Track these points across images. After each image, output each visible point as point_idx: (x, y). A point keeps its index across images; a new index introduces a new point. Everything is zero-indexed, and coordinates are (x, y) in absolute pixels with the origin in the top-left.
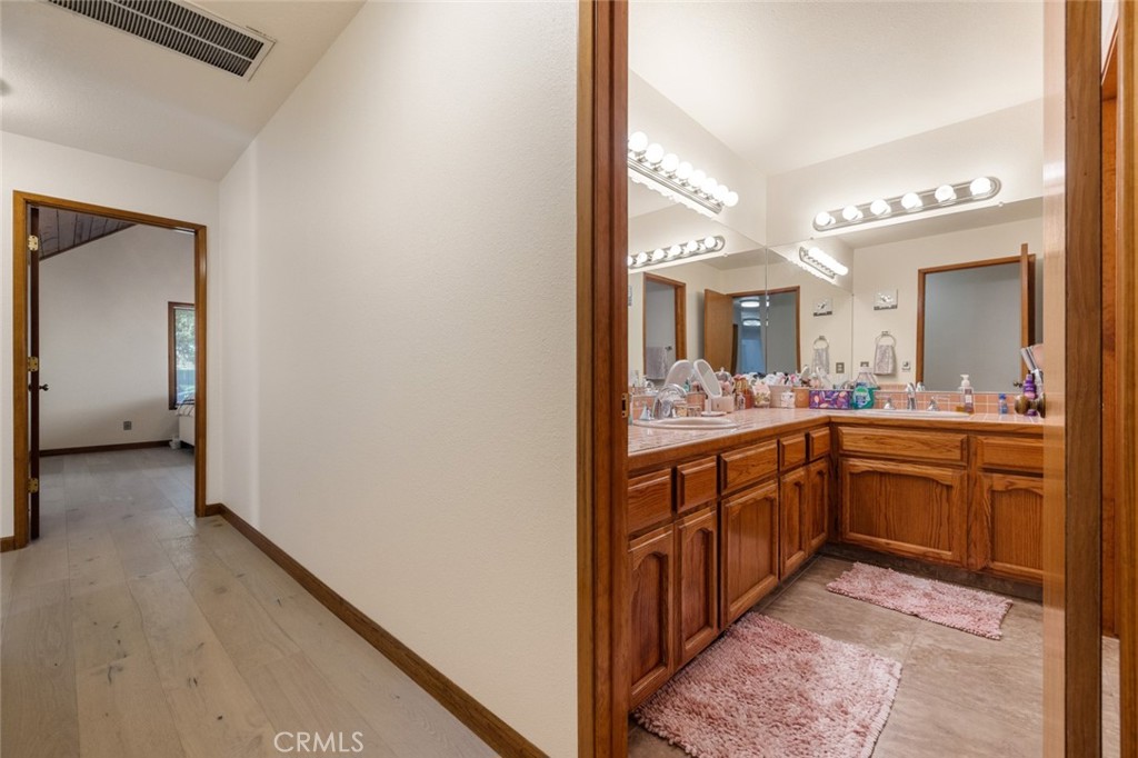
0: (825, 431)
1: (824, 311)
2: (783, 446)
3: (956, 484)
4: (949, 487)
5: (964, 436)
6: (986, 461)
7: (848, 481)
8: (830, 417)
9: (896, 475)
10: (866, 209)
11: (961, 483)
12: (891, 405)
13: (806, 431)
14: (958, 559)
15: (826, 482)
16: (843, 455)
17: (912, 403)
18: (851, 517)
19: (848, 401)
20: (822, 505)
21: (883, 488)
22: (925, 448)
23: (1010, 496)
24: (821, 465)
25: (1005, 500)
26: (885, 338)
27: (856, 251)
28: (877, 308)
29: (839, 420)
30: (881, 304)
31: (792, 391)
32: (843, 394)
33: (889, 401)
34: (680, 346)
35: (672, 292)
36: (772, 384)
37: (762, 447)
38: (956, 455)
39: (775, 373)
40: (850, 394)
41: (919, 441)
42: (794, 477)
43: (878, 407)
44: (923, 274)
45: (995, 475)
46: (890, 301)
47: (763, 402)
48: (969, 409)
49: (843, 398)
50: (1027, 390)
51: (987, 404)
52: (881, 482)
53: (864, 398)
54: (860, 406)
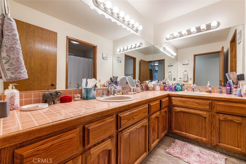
0: (167, 99)
1: (171, 65)
2: (151, 106)
3: (207, 117)
4: (205, 118)
5: (210, 101)
6: (218, 110)
7: (174, 114)
8: (169, 94)
9: (189, 113)
10: (180, 33)
11: (209, 117)
12: (187, 90)
13: (160, 99)
14: (208, 141)
15: (167, 114)
16: (172, 106)
17: (193, 90)
18: (175, 125)
19: (175, 89)
20: (166, 121)
21: (184, 117)
22: (198, 105)
23: (225, 122)
24: (166, 109)
25: (223, 123)
26: (185, 72)
27: (178, 50)
28: (183, 65)
29: (171, 95)
31: (160, 86)
32: (173, 87)
33: (187, 89)
34: (134, 74)
35: (133, 60)
36: (154, 84)
37: (141, 107)
38: (208, 107)
39: (155, 81)
40: (175, 87)
41: (196, 102)
42: (155, 115)
43: (183, 91)
44: (195, 56)
45: (220, 115)
46: (187, 63)
47: (151, 89)
48: (210, 92)
49: (174, 88)
50: (228, 86)
51: (215, 90)
52: (184, 115)
53: (179, 88)
54: (178, 90)
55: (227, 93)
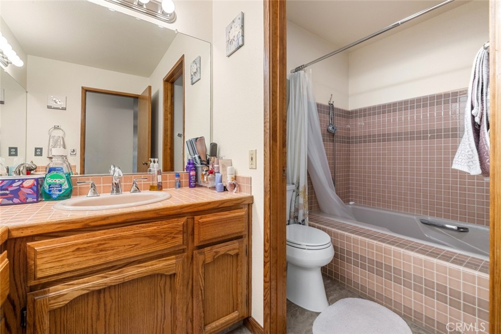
3: (179, 270)
5: (183, 220)
6: (201, 239)
8: (8, 231)
11: (183, 268)
19: (37, 192)
22: (151, 241)
23: (215, 264)
26: (57, 131)
28: (49, 107)
30: (54, 105)
32: (28, 184)
33: (92, 187)
38: (179, 240)
41: (145, 235)
43: (77, 196)
44: (86, 91)
45: (206, 249)
46: (61, 104)
49: (30, 188)
50: (192, 170)
51: (168, 181)
52: (99, 303)
53: (61, 185)
54: (54, 196)
55: (190, 186)
